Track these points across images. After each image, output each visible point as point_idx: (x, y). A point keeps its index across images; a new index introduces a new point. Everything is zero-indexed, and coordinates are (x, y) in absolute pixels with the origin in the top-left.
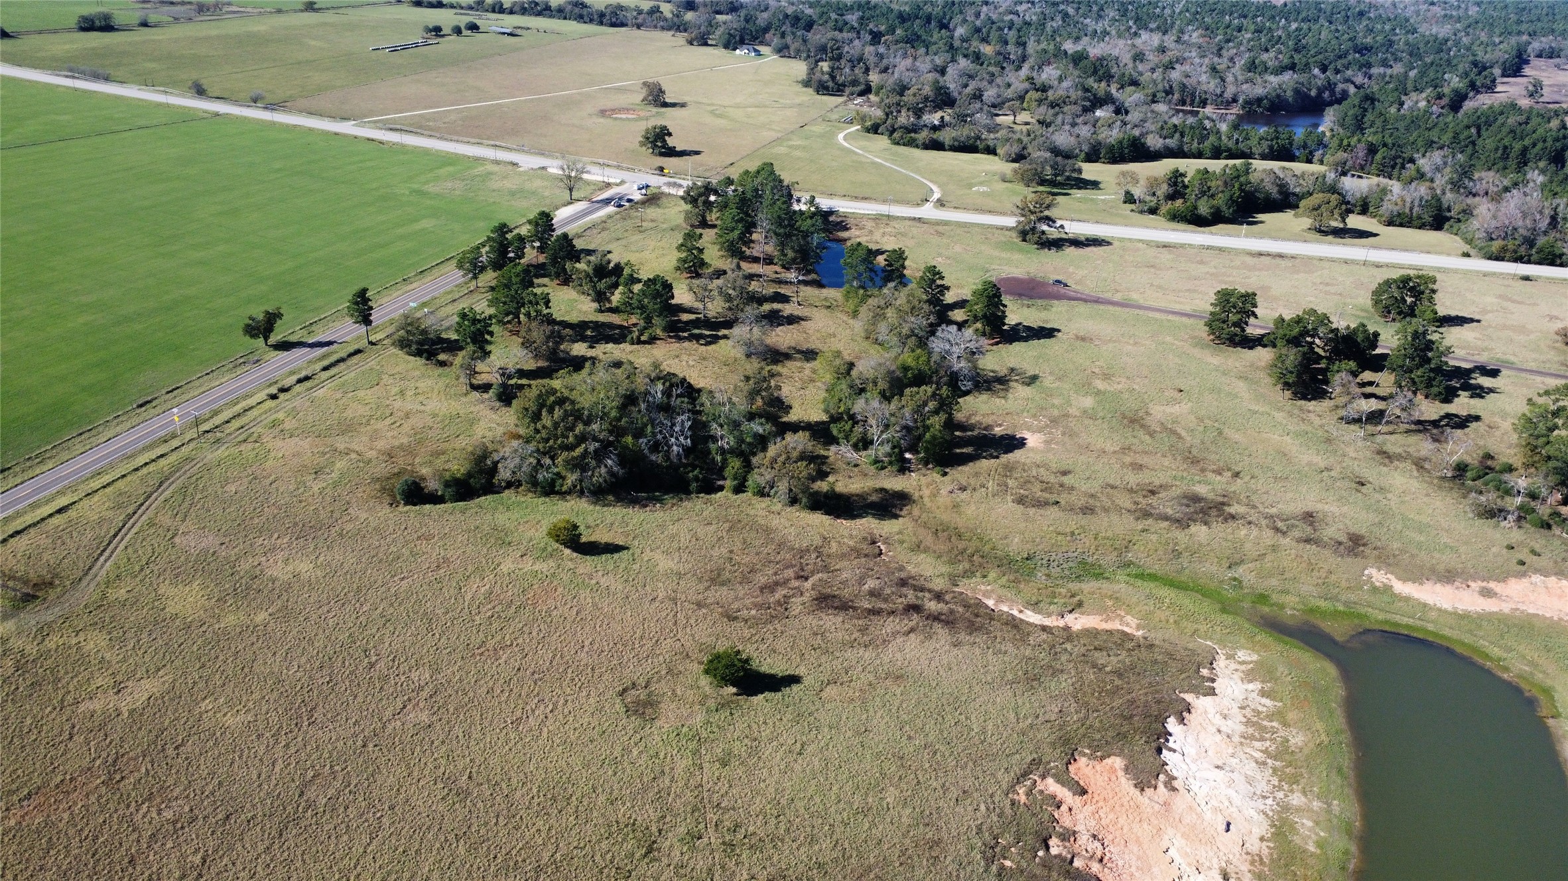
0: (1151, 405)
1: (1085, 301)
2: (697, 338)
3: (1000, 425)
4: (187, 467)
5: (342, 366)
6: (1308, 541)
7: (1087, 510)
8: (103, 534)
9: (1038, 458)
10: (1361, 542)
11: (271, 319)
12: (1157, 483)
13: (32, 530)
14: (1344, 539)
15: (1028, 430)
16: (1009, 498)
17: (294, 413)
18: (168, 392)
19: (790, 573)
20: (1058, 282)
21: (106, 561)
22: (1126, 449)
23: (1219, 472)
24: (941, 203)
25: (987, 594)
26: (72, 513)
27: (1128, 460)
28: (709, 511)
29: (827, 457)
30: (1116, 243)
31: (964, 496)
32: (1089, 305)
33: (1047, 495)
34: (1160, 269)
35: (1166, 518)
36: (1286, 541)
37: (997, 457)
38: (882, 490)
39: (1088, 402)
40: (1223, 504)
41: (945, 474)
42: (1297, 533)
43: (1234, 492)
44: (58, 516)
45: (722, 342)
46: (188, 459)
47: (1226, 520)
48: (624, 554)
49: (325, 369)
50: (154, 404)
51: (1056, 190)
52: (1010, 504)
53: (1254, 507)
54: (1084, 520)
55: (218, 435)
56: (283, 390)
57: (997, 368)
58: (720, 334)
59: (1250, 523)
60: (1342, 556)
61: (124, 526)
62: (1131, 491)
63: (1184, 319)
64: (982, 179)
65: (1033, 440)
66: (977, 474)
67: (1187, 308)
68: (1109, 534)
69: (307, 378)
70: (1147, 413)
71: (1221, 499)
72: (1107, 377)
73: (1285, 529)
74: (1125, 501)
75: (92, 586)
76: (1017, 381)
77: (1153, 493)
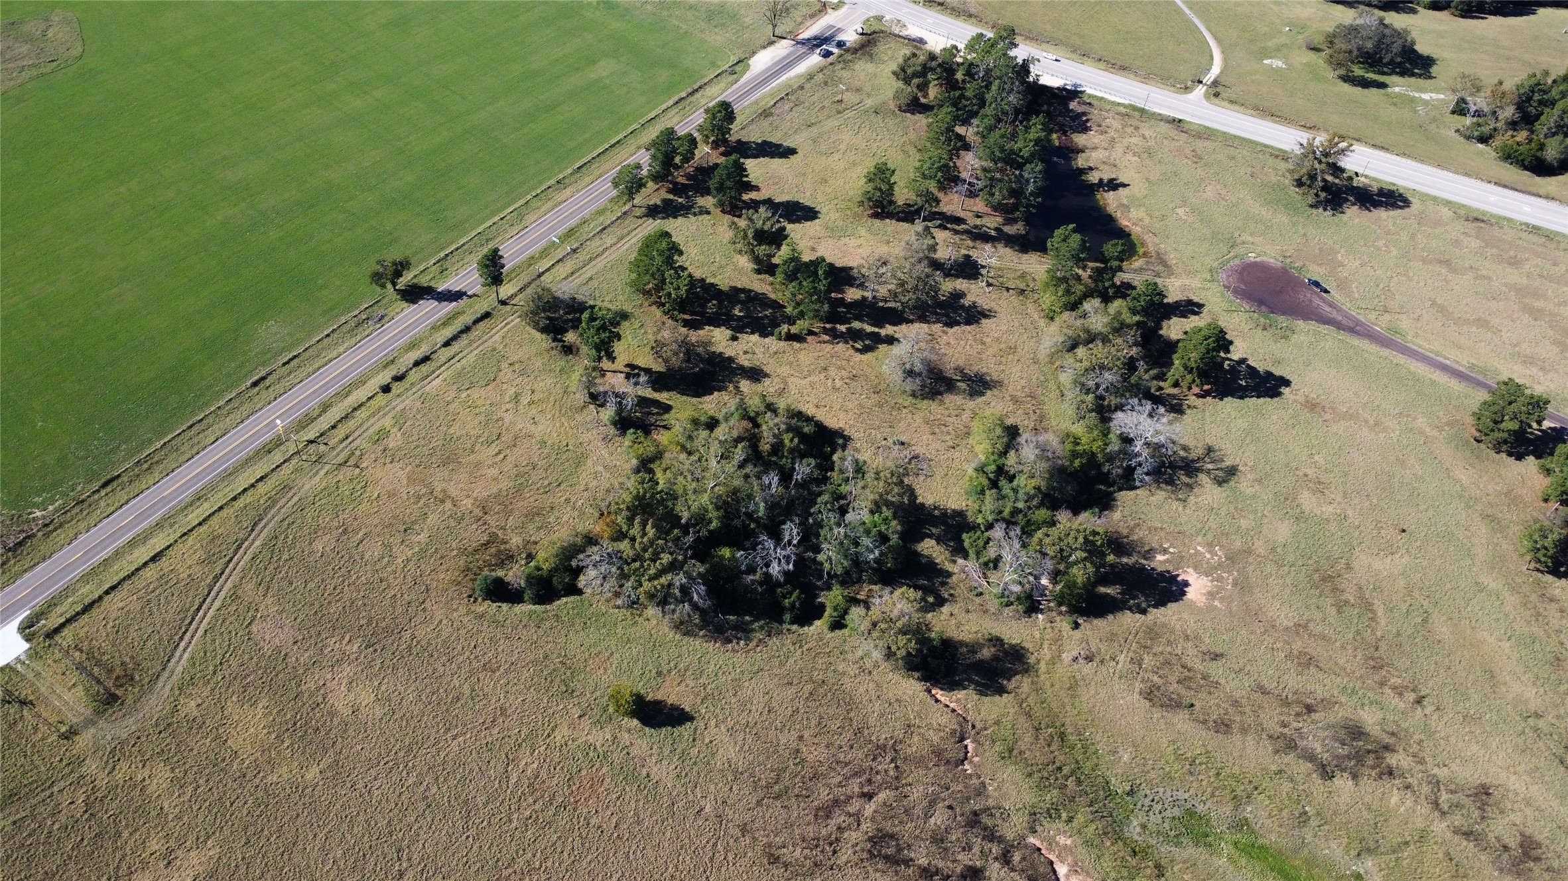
0: (1356, 553)
1: (1339, 326)
2: (855, 335)
3: (1165, 551)
4: (284, 501)
5: (464, 340)
6: (1467, 834)
7: (1223, 726)
8: (187, 606)
9: (1191, 626)
10: (1534, 853)
11: (400, 268)
12: (1320, 695)
13: (127, 583)
14: (1512, 843)
15: (1195, 568)
16: (1138, 686)
17: (401, 420)
18: (284, 364)
19: (854, 787)
20: (1317, 284)
21: (185, 650)
22: (1300, 628)
23: (1399, 691)
24: (1216, 91)
25: (1063, 852)
26: (164, 563)
27: (1298, 645)
28: (796, 661)
29: (949, 575)
30: (1416, 205)
31: (1087, 669)
32: (1343, 335)
33: (1183, 691)
34: (1454, 271)
35: (1311, 757)
36: (1440, 827)
37: (1143, 612)
38: (996, 641)
39: (1283, 531)
40: (1387, 748)
41: (1076, 626)
42: (1458, 820)
43: (1406, 731)
44: (151, 565)
45: (883, 348)
46: (286, 488)
47: (1380, 776)
48: (686, 730)
49: (447, 344)
50: (267, 382)
51: (1371, 76)
52: (1136, 696)
53: (1422, 762)
54: (1213, 740)
55: (322, 448)
56: (398, 378)
57: (1191, 443)
58: (883, 332)
59: (1407, 787)
60: (1501, 870)
61: (209, 593)
62: (1285, 703)
63: (1454, 384)
64: (1283, 40)
65: (1198, 587)
66: (1111, 638)
67: (1461, 360)
68: (1236, 770)
69: (426, 359)
70: (1349, 567)
71: (1387, 740)
72: (1319, 487)
73: (1445, 807)
74: (1271, 718)
75: (168, 688)
76: (1208, 472)
77: (1310, 709)
